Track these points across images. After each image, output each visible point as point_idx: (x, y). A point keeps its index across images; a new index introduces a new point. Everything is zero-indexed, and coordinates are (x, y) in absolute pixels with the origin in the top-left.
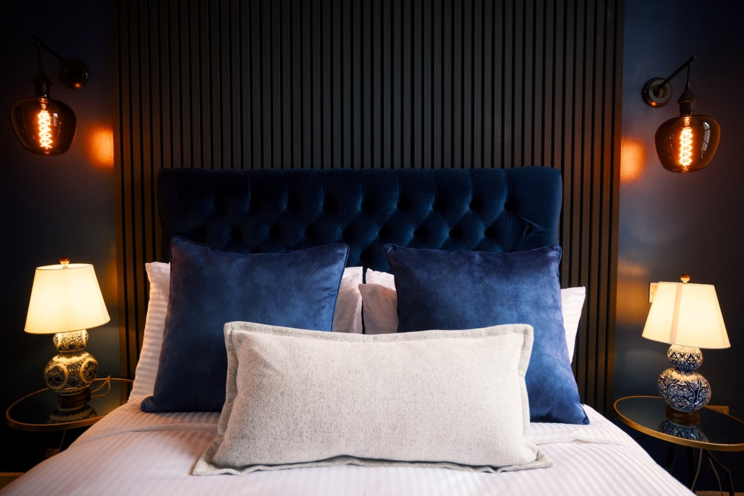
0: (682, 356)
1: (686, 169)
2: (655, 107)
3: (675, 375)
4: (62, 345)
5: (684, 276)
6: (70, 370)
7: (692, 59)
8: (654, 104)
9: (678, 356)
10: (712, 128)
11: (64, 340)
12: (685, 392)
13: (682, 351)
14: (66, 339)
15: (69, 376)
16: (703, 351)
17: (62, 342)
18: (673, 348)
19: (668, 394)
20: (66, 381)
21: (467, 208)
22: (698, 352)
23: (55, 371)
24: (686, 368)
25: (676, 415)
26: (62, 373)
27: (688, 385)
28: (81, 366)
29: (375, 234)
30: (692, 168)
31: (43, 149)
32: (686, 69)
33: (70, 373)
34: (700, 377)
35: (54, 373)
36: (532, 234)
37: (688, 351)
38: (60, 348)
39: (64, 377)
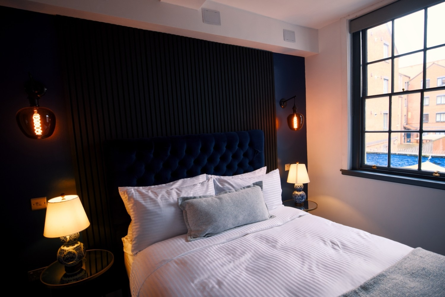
0: (298, 187)
1: (296, 129)
2: (283, 108)
3: (297, 193)
4: (70, 240)
5: (297, 162)
6: (78, 252)
7: (295, 96)
8: (282, 107)
9: (297, 187)
10: (302, 117)
11: (71, 237)
12: (300, 197)
13: (298, 185)
14: (72, 236)
15: (78, 255)
16: (303, 184)
17: (70, 239)
18: (296, 185)
19: (295, 199)
20: (77, 258)
21: (237, 147)
22: (302, 185)
23: (69, 254)
24: (299, 190)
25: (298, 205)
26: (74, 254)
27: (300, 195)
28: (81, 248)
29: (206, 161)
30: (297, 129)
31: (38, 136)
32: (294, 98)
33: (78, 253)
34: (303, 192)
35: (69, 255)
36: (258, 154)
37: (299, 185)
38: (69, 242)
39: (76, 256)
